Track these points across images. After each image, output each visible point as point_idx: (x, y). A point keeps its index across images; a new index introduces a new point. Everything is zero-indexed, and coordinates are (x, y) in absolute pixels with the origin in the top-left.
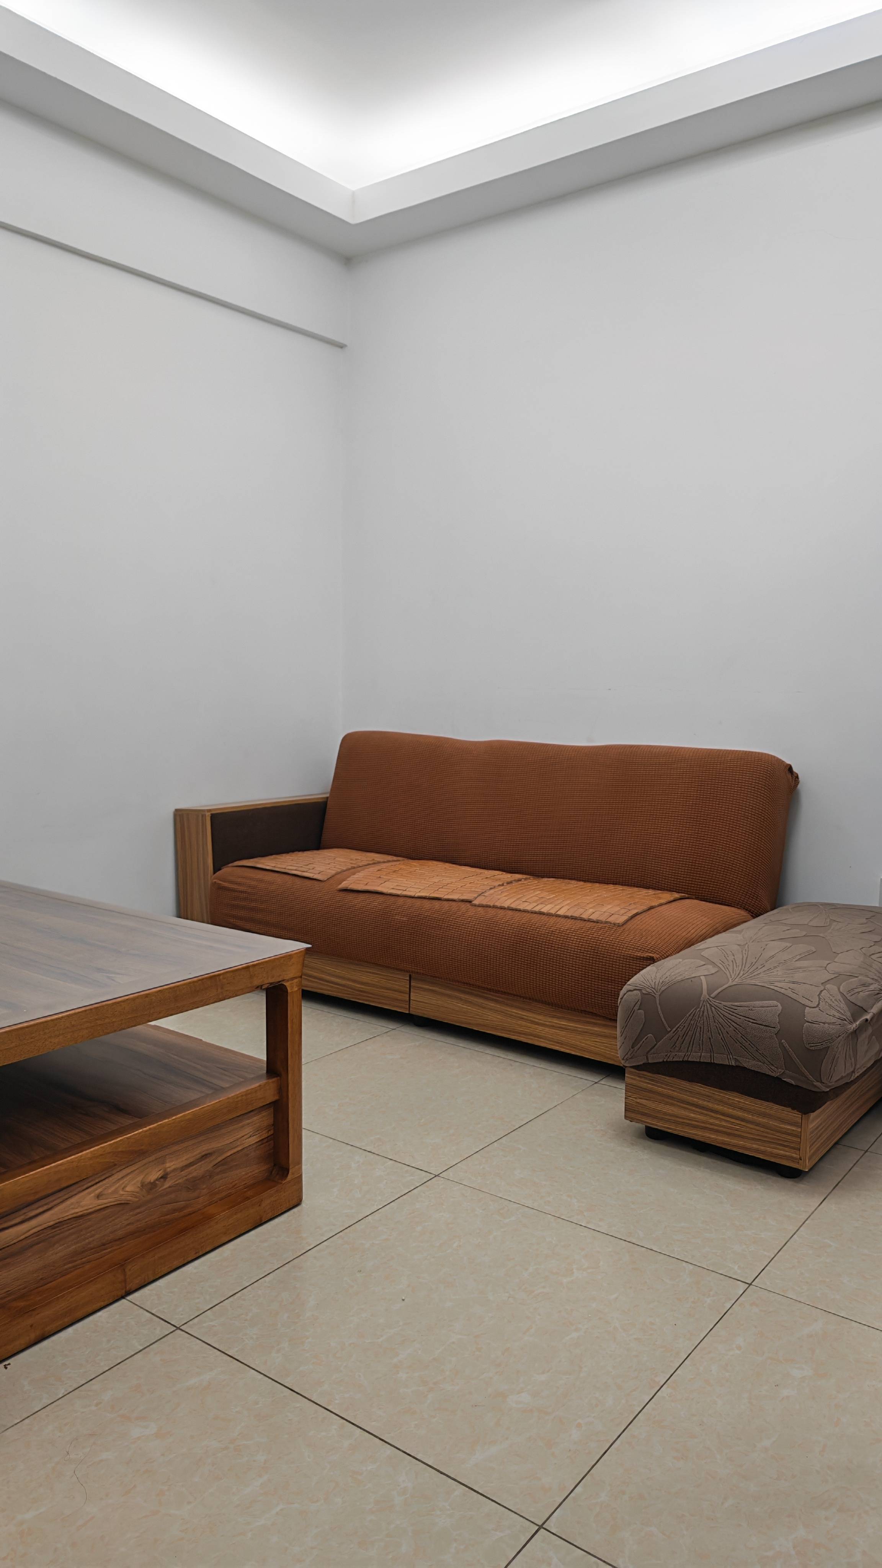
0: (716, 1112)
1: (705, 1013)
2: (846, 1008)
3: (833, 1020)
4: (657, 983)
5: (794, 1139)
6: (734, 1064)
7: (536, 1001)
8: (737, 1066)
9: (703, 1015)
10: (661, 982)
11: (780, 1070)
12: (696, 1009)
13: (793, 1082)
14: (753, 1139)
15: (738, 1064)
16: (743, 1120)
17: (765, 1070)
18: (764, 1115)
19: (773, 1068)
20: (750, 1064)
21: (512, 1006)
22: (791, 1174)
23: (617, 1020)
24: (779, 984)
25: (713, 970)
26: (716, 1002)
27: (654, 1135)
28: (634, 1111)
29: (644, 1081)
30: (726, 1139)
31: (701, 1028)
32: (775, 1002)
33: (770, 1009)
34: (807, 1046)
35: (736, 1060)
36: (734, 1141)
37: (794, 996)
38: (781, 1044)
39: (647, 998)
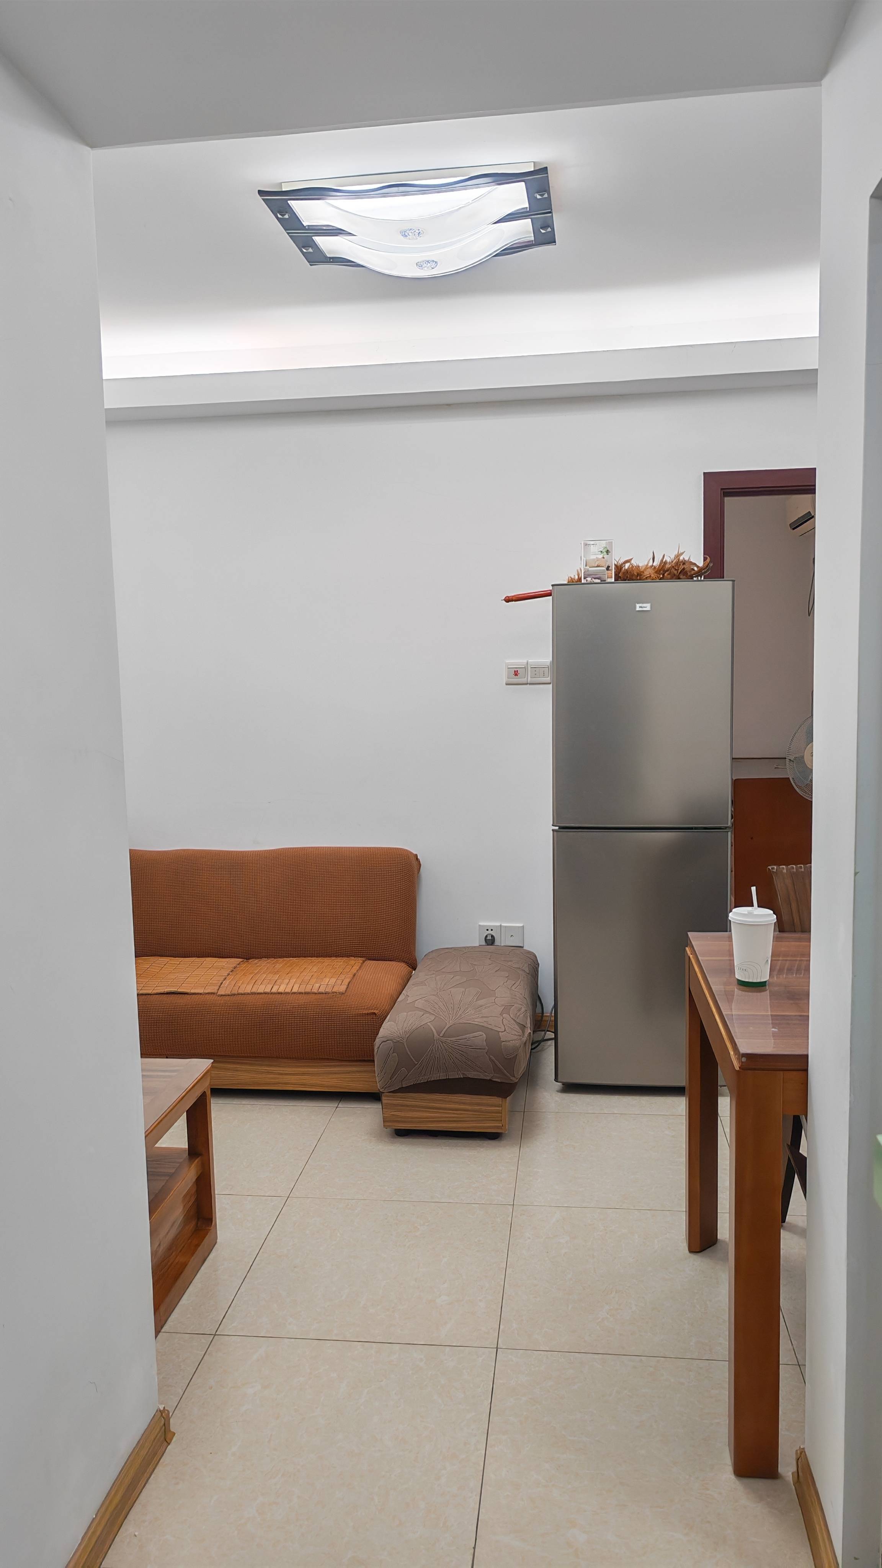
0: (445, 1109)
1: (440, 1047)
2: (517, 1027)
3: (516, 1037)
4: (401, 1033)
5: (499, 1114)
6: (462, 1077)
7: (282, 1058)
8: (464, 1078)
9: (438, 1049)
10: (403, 1031)
11: (491, 1075)
12: (433, 1046)
13: (499, 1081)
14: (472, 1121)
15: (465, 1076)
16: (464, 1110)
17: (482, 1077)
18: (478, 1104)
19: (486, 1074)
20: (472, 1074)
21: (262, 1065)
22: (493, 1136)
23: (374, 1061)
24: (476, 1020)
25: (433, 1018)
26: (444, 1039)
27: (402, 1133)
28: (387, 1121)
29: (398, 1099)
30: (454, 1125)
31: (438, 1058)
32: (481, 1033)
33: (480, 1038)
34: (506, 1057)
35: (463, 1074)
36: (459, 1125)
37: (490, 1027)
38: (490, 1059)
39: (397, 1045)
